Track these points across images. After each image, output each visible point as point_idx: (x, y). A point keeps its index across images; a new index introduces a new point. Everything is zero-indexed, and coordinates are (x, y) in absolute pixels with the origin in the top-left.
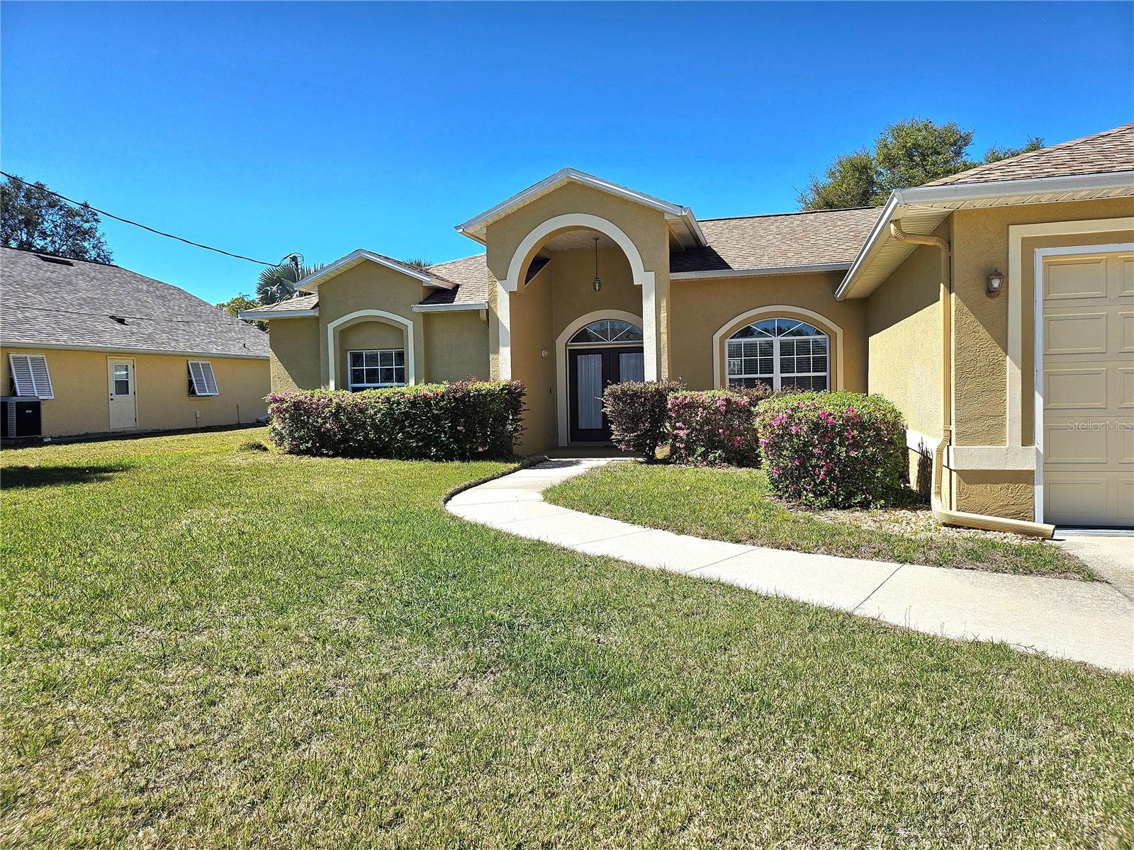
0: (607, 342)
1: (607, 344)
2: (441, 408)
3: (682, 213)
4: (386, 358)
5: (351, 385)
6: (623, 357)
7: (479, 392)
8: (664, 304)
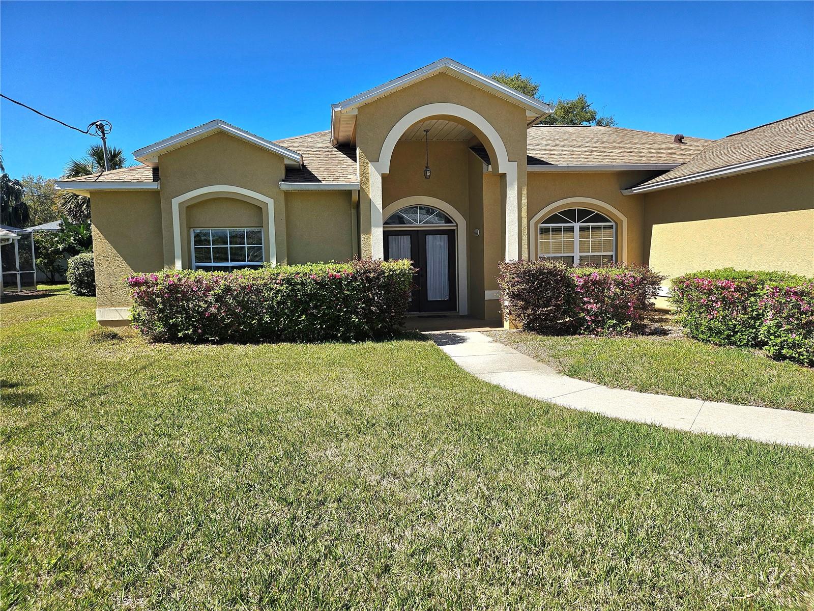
0: (417, 225)
1: (416, 227)
2: (354, 289)
3: (549, 111)
4: (237, 238)
5: (194, 264)
6: (430, 238)
7: (393, 271)
8: (525, 192)
